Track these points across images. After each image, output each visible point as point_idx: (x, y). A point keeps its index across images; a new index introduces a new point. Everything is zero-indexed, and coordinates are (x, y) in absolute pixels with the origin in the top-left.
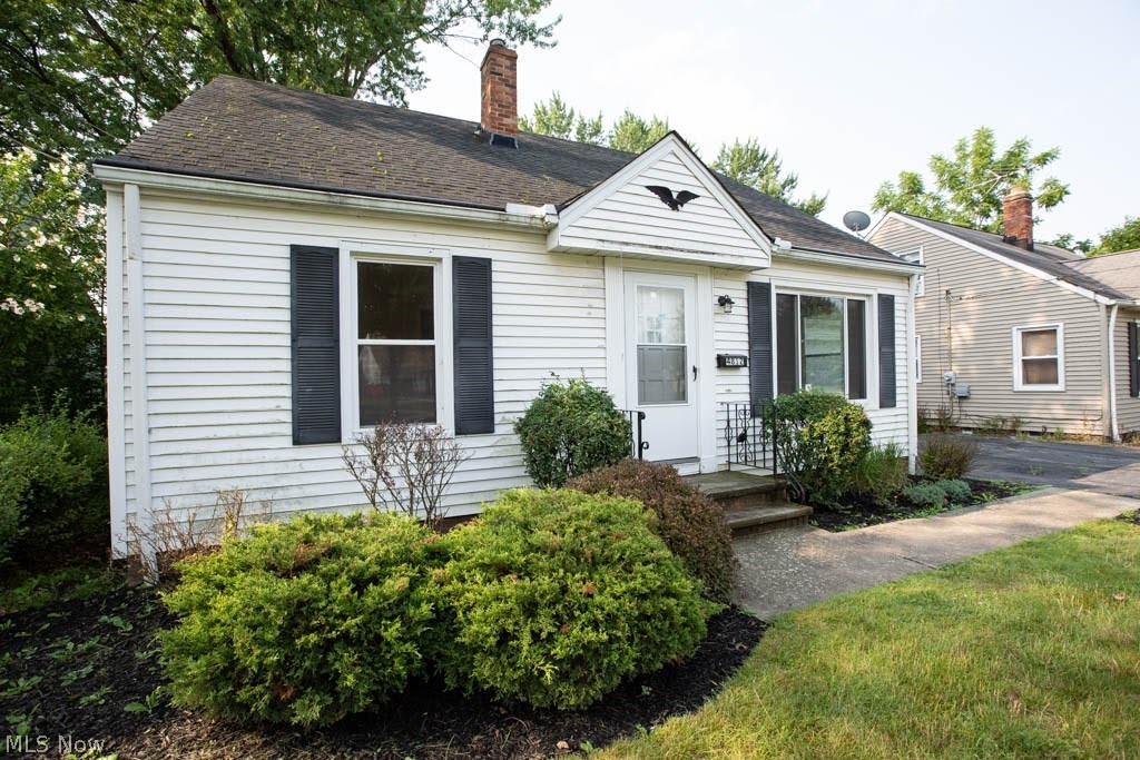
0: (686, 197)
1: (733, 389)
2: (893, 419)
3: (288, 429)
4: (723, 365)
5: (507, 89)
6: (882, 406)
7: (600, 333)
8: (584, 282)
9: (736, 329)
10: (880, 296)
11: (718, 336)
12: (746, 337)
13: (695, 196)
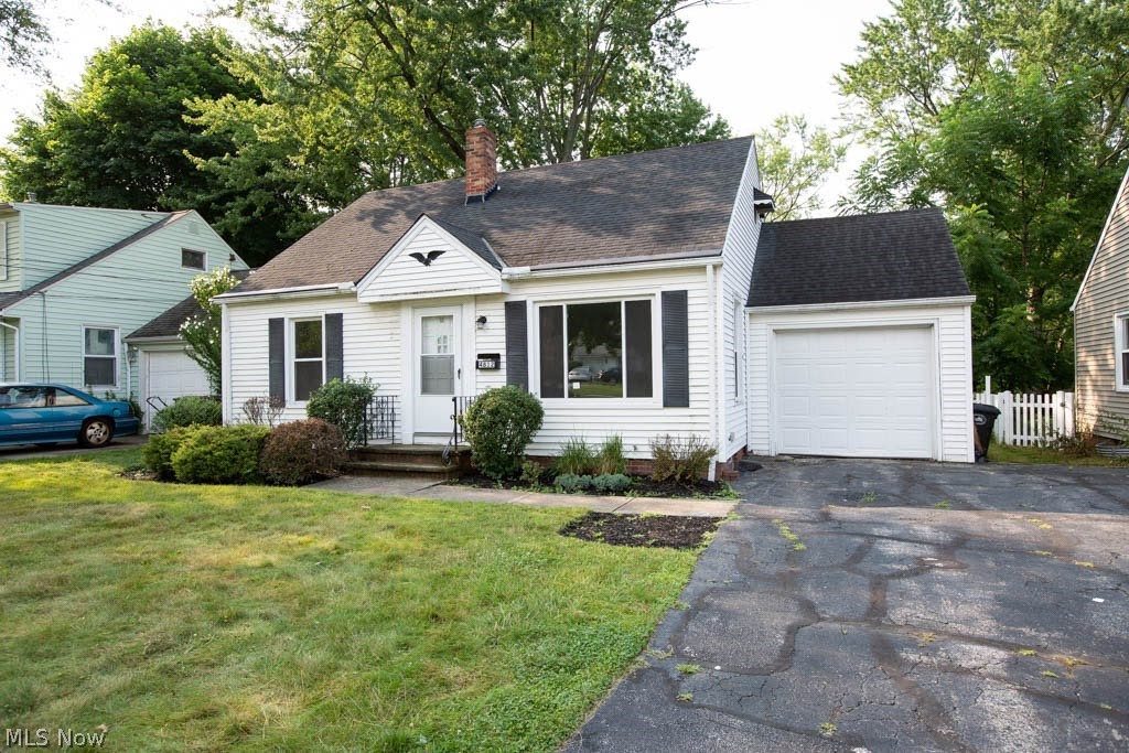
0: (434, 255)
1: (493, 385)
2: (689, 420)
4: (477, 367)
5: (478, 159)
6: (666, 404)
7: (397, 350)
8: (389, 319)
9: (495, 339)
10: (664, 294)
11: (479, 346)
12: (504, 345)
13: (442, 252)
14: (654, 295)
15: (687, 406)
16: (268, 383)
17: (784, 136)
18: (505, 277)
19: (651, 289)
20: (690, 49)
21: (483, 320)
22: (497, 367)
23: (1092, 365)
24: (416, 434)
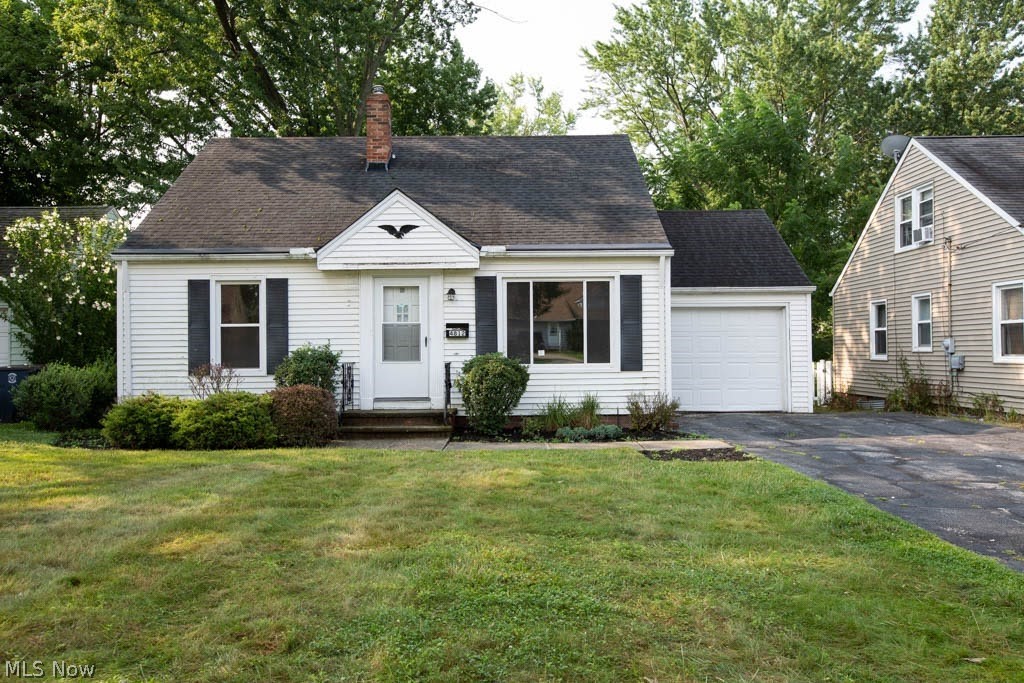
0: (407, 229)
1: (461, 353)
2: (642, 381)
3: (187, 368)
4: (448, 336)
5: (380, 126)
6: (624, 368)
7: (356, 317)
8: (346, 287)
9: (465, 310)
10: (623, 277)
11: (447, 316)
12: (474, 316)
13: (415, 227)
14: (613, 277)
15: (641, 369)
16: (186, 350)
17: (519, 96)
18: (483, 254)
19: (612, 272)
20: (473, 8)
21: (452, 292)
22: (467, 336)
23: (848, 338)
24: (377, 400)
